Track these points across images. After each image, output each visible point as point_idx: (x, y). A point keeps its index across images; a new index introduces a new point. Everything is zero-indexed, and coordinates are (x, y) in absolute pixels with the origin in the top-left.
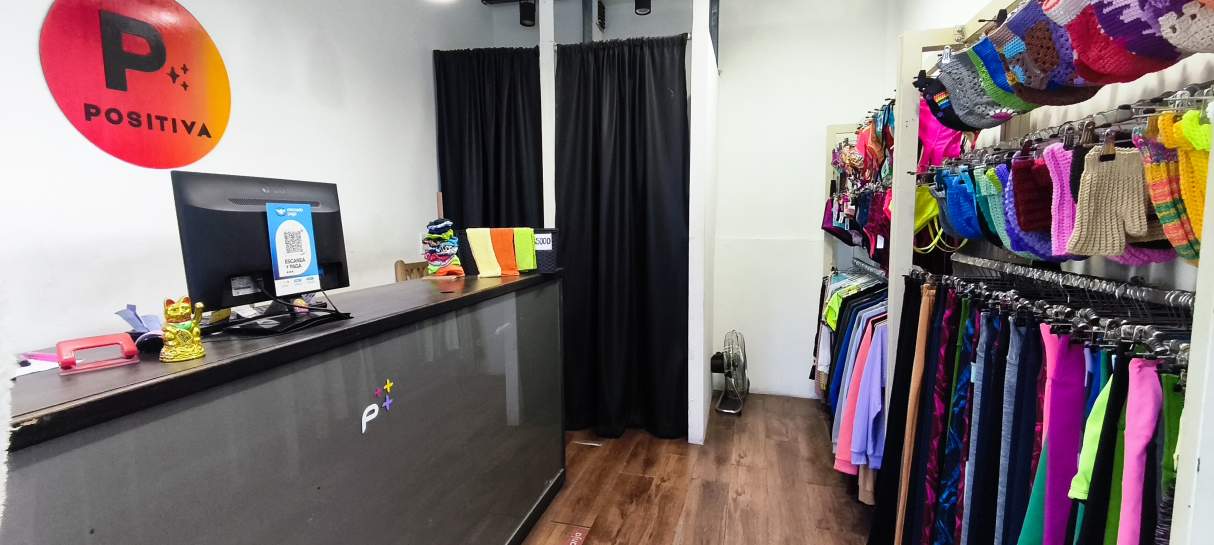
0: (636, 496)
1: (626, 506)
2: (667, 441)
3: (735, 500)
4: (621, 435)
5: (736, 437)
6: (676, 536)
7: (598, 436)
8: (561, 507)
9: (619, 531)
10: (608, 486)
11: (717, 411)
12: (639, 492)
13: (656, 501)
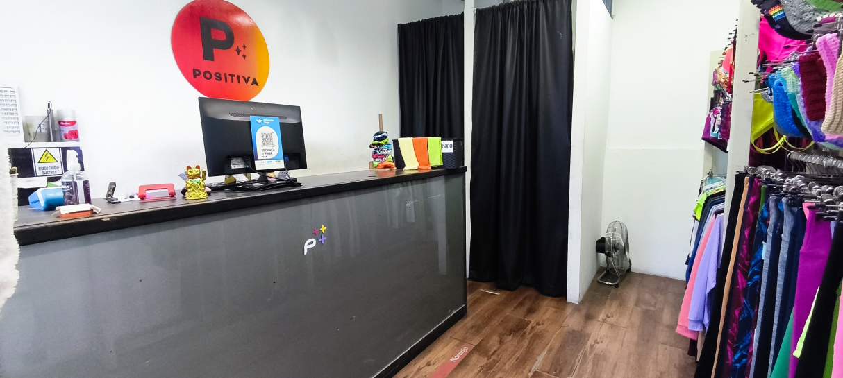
0: (514, 331)
1: (505, 336)
2: (550, 298)
3: (592, 347)
4: (515, 289)
5: (608, 301)
6: (537, 362)
7: (498, 287)
8: (459, 329)
9: (495, 351)
10: (495, 322)
11: (598, 282)
12: (519, 329)
13: (529, 337)
